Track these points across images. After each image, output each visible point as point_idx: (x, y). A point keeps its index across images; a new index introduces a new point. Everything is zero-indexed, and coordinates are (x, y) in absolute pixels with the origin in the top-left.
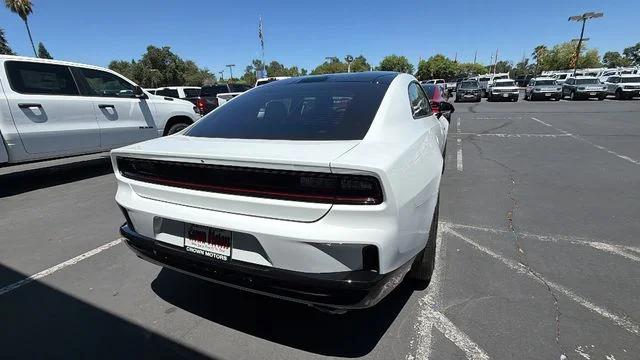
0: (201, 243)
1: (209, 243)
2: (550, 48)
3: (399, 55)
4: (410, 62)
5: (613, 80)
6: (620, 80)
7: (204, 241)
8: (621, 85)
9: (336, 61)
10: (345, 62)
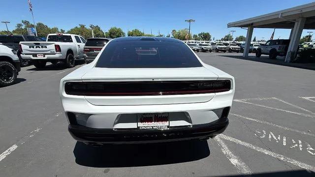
0: (150, 123)
1: (155, 122)
2: (177, 31)
3: (118, 28)
4: (123, 31)
5: (200, 45)
6: (202, 45)
7: (151, 121)
8: (203, 47)
9: (83, 27)
10: (89, 28)
